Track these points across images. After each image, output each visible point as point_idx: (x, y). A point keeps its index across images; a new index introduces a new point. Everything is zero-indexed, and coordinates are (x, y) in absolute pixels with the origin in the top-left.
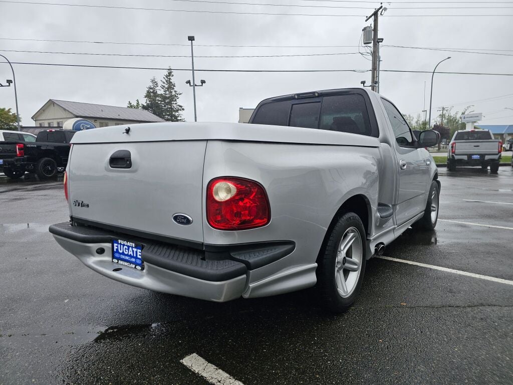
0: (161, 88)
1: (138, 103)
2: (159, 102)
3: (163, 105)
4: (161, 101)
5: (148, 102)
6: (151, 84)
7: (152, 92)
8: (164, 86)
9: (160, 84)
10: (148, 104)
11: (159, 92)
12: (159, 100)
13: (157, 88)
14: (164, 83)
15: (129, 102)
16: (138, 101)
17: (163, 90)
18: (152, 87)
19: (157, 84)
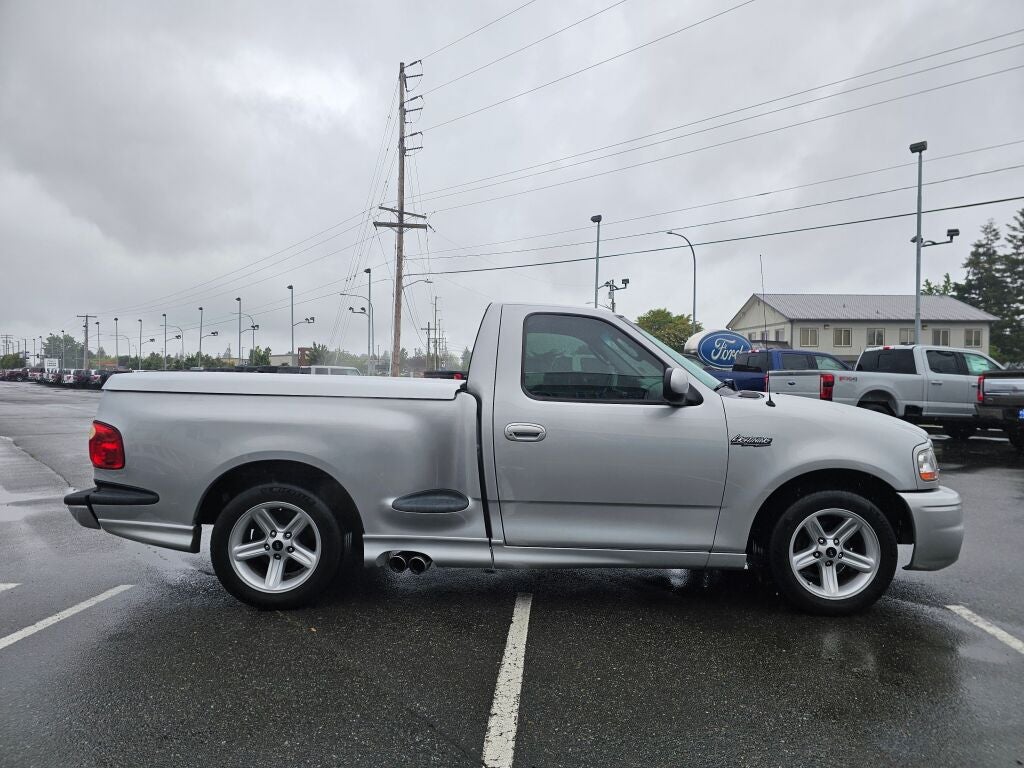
0: (1006, 243)
1: (948, 282)
2: (997, 275)
3: (1009, 280)
4: (1004, 271)
5: (971, 277)
6: (982, 238)
7: (984, 254)
8: (1015, 237)
9: (1004, 232)
10: (970, 281)
11: (1001, 252)
12: (998, 271)
13: (996, 244)
14: (1015, 229)
15: (927, 281)
16: (947, 277)
17: (1011, 245)
18: (984, 242)
19: (997, 234)
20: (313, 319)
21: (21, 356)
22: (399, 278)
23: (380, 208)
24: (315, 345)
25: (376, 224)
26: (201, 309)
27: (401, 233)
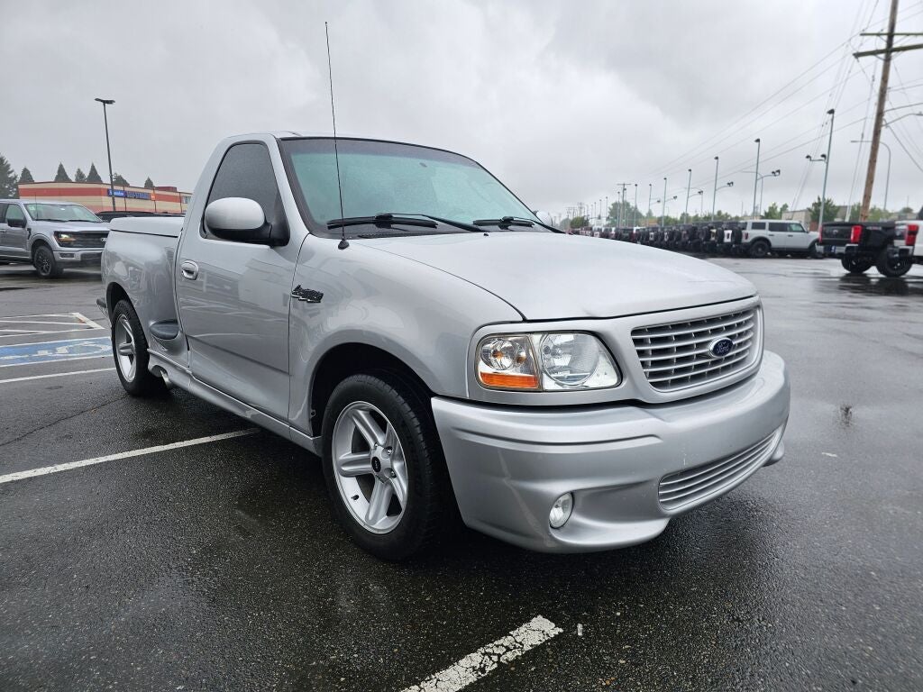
20: (779, 171)
21: (585, 219)
22: (880, 114)
23: (862, 35)
24: (819, 199)
25: (858, 55)
26: (690, 170)
27: (888, 60)
